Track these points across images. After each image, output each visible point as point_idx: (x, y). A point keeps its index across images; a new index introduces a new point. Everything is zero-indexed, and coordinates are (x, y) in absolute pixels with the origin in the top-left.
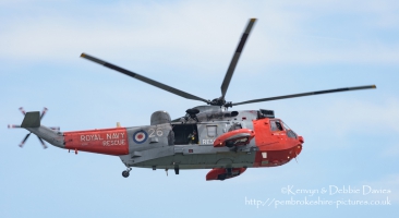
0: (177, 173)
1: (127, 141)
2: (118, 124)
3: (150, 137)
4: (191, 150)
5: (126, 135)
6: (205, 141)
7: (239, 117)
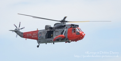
1: (37, 36)
2: (38, 29)
3: (42, 35)
4: (51, 40)
5: (37, 34)
6: (54, 37)
7: (65, 27)
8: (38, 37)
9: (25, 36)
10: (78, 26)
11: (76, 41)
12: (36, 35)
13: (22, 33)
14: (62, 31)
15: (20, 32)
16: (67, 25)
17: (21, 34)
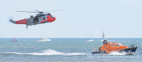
0: (35, 25)
3: (30, 21)
6: (40, 21)
7: (45, 15)
9: (17, 22)
10: (50, 14)
11: (51, 22)
15: (14, 21)
16: (46, 14)
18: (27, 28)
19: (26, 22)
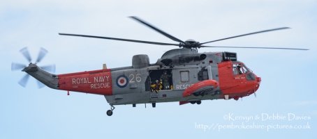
0: (154, 106)
1: (111, 85)
2: (104, 65)
3: (130, 82)
4: (165, 96)
5: (110, 78)
6: (178, 86)
7: (206, 60)
8: (115, 85)
9: (66, 83)
10: (234, 55)
12: (106, 81)
13: (54, 76)
14: (200, 69)
17: (50, 79)
18: (110, 113)
19: (107, 86)
